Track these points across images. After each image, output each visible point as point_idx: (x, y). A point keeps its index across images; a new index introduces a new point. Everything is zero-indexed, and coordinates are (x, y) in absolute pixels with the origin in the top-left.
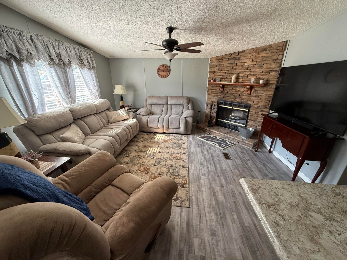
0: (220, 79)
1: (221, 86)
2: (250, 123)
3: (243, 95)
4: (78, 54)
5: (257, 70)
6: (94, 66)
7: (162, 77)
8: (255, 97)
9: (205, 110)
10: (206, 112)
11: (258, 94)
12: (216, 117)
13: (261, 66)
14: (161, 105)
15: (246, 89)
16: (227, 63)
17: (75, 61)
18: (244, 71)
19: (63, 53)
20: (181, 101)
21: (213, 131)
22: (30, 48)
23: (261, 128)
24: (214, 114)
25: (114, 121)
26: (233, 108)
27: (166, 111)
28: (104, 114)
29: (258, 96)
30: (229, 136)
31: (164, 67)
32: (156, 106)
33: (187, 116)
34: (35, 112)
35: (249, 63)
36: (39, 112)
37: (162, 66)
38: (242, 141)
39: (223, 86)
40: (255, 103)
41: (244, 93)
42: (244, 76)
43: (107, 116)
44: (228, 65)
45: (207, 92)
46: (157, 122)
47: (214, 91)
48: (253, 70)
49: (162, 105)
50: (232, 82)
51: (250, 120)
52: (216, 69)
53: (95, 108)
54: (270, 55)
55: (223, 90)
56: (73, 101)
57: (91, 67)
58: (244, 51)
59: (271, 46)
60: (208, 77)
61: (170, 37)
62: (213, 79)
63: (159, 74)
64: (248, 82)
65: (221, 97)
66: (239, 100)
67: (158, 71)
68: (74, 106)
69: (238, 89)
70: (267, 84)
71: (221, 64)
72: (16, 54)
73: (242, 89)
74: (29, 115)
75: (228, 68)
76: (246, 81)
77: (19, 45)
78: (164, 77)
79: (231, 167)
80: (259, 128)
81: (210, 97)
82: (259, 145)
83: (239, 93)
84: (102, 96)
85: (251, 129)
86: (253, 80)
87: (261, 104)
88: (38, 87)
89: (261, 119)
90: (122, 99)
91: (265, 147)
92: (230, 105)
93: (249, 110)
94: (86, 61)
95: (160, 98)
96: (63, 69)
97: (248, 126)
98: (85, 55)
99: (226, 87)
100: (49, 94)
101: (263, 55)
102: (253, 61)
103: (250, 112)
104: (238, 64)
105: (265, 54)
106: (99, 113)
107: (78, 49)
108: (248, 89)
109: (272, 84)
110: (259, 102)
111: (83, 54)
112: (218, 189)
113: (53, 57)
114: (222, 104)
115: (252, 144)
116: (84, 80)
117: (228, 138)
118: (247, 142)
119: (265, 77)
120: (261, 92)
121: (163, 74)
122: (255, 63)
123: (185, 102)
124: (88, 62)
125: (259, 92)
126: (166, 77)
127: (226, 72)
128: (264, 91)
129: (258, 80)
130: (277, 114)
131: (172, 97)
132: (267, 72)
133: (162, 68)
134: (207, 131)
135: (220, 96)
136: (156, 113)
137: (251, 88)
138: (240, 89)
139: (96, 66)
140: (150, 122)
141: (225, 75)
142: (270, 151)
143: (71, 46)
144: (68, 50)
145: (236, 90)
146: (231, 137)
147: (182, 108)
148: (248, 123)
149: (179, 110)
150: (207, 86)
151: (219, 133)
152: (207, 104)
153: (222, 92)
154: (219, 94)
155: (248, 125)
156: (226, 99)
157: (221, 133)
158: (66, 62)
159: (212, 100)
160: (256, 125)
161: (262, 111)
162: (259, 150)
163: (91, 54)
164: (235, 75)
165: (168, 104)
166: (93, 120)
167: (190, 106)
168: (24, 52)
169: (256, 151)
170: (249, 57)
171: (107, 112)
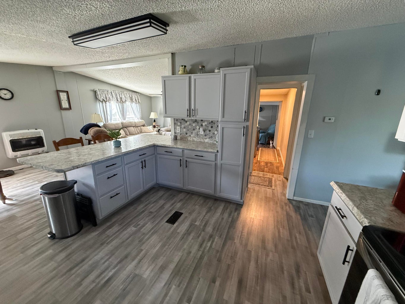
4: (131, 97)
6: (139, 102)
17: (129, 100)
19: (123, 97)
22: (110, 96)
25: (144, 132)
28: (139, 128)
34: (108, 122)
36: (109, 122)
43: (141, 129)
53: (134, 124)
56: (124, 119)
57: (137, 102)
68: (124, 121)
72: (105, 99)
74: (106, 122)
77: (106, 96)
84: (142, 118)
88: (110, 112)
90: (155, 121)
94: (135, 100)
96: (122, 104)
98: (134, 96)
100: (115, 115)
106: (137, 127)
107: (131, 94)
111: (133, 96)
113: (118, 99)
116: (133, 109)
124: (136, 100)
139: (140, 102)
143: (128, 92)
144: (126, 95)
158: (124, 101)
163: (138, 96)
166: (132, 129)
168: (108, 98)
171: (142, 127)
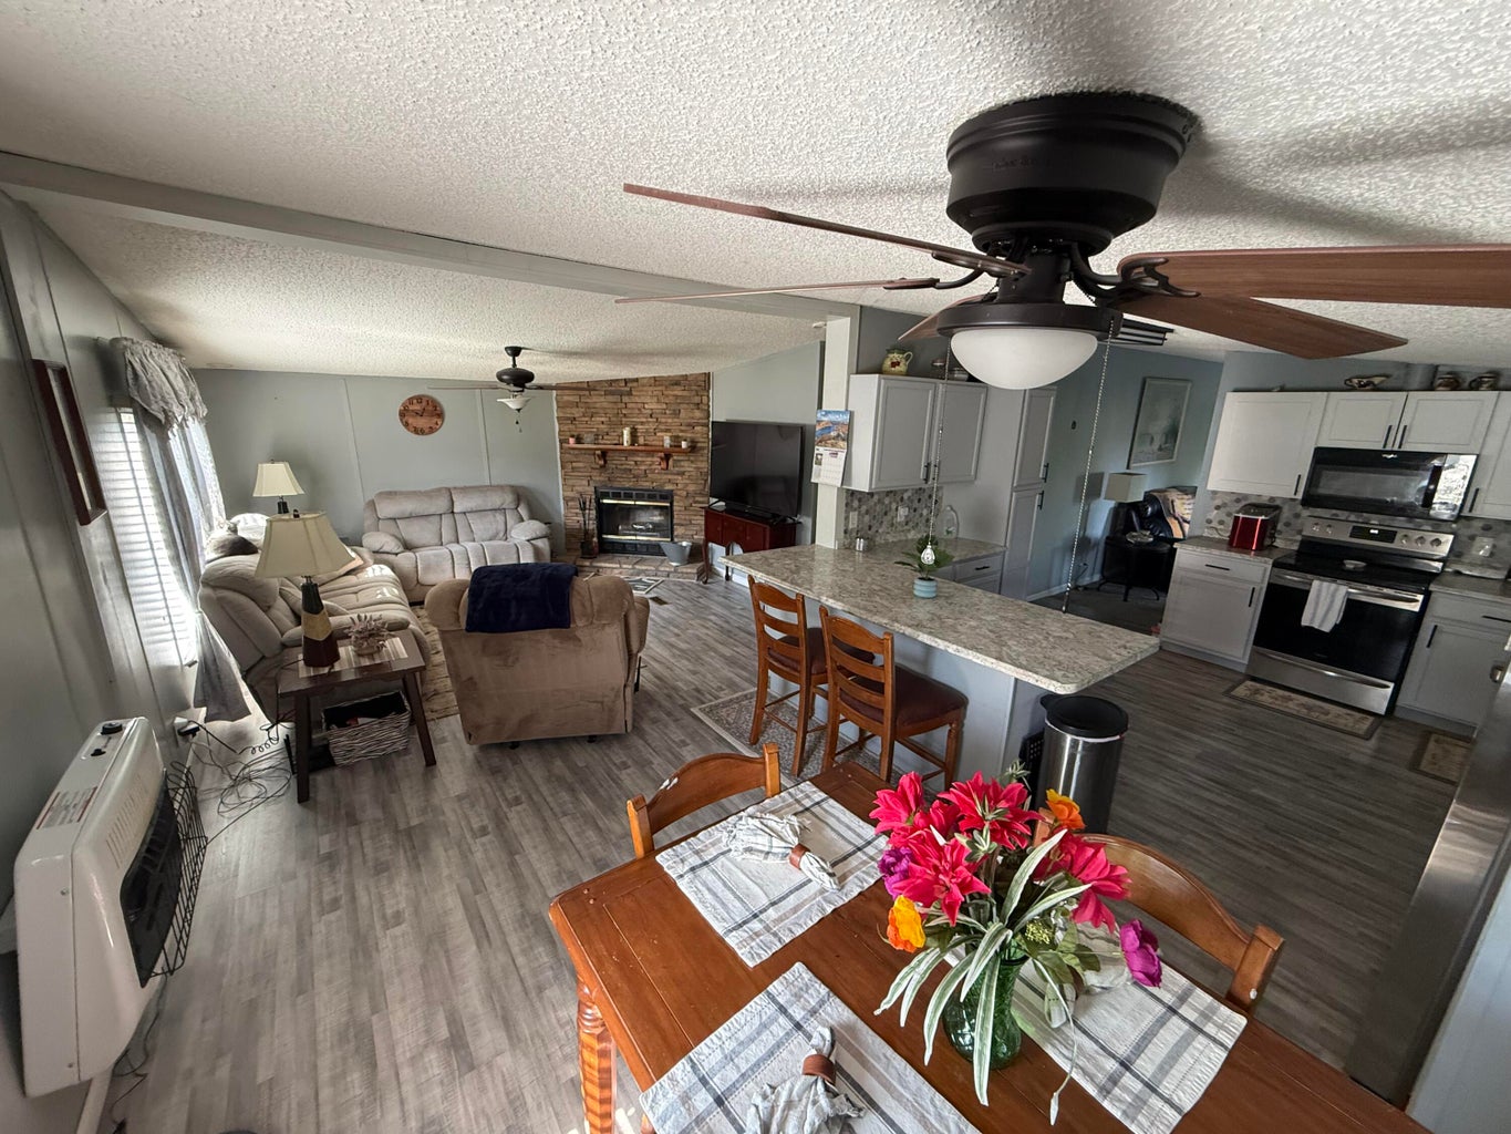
0: (593, 437)
1: (598, 452)
2: (679, 531)
3: (653, 471)
5: (670, 420)
7: (417, 433)
8: (678, 474)
9: (563, 518)
10: (565, 524)
11: (682, 469)
12: (596, 531)
13: (676, 413)
14: (431, 518)
15: (657, 459)
16: (602, 399)
18: (644, 420)
20: (496, 500)
21: (599, 564)
23: (703, 537)
24: (592, 525)
26: (638, 503)
27: (452, 532)
29: (683, 474)
30: (644, 568)
31: (424, 404)
32: (415, 521)
33: (534, 536)
35: (652, 405)
37: (415, 401)
38: (675, 571)
39: (604, 454)
40: (680, 486)
41: (653, 467)
42: (647, 431)
44: (605, 405)
45: (560, 468)
46: (451, 566)
47: (581, 465)
48: (663, 420)
49: (438, 518)
50: (625, 444)
51: (678, 524)
52: (577, 412)
54: (685, 393)
55: (605, 462)
58: (637, 380)
59: (685, 377)
60: (557, 430)
61: (514, 365)
62: (572, 436)
63: (406, 425)
64: (657, 443)
65: (602, 479)
66: (647, 484)
67: (402, 414)
69: (639, 459)
70: (693, 448)
71: (588, 400)
73: (649, 459)
75: (608, 411)
76: (652, 440)
78: (427, 431)
79: (678, 613)
80: (700, 537)
81: (570, 482)
82: (707, 572)
83: (643, 468)
85: (684, 544)
86: (667, 442)
87: (692, 488)
89: (701, 521)
91: (719, 575)
92: (629, 497)
93: (672, 503)
95: (429, 495)
97: (676, 540)
99: (609, 454)
101: (676, 393)
102: (659, 402)
103: (675, 508)
104: (629, 406)
105: (678, 391)
108: (662, 459)
109: (703, 448)
110: (687, 485)
112: (673, 640)
114: (606, 495)
115: (695, 571)
117: (644, 571)
118: (685, 570)
119: (689, 435)
120: (686, 464)
121: (421, 422)
122: (665, 406)
123: (508, 499)
125: (682, 463)
126: (432, 430)
127: (603, 419)
128: (692, 462)
129: (676, 440)
130: (723, 503)
131: (465, 490)
132: (689, 425)
133: (417, 407)
134: (587, 569)
135: (599, 478)
136: (424, 542)
137: (667, 457)
138: (644, 459)
140: (427, 568)
141: (602, 426)
142: (728, 578)
145: (636, 462)
146: (649, 568)
147: (503, 518)
148: (675, 533)
149: (494, 526)
150: (559, 454)
151: (621, 567)
152: (567, 500)
153: (602, 467)
154: (595, 473)
155: (677, 536)
156: (616, 484)
157: (625, 566)
159: (580, 489)
160: (691, 533)
161: (696, 502)
162: (709, 581)
164: (628, 429)
165: (453, 512)
167: (523, 511)
169: (705, 582)
170: (650, 393)
